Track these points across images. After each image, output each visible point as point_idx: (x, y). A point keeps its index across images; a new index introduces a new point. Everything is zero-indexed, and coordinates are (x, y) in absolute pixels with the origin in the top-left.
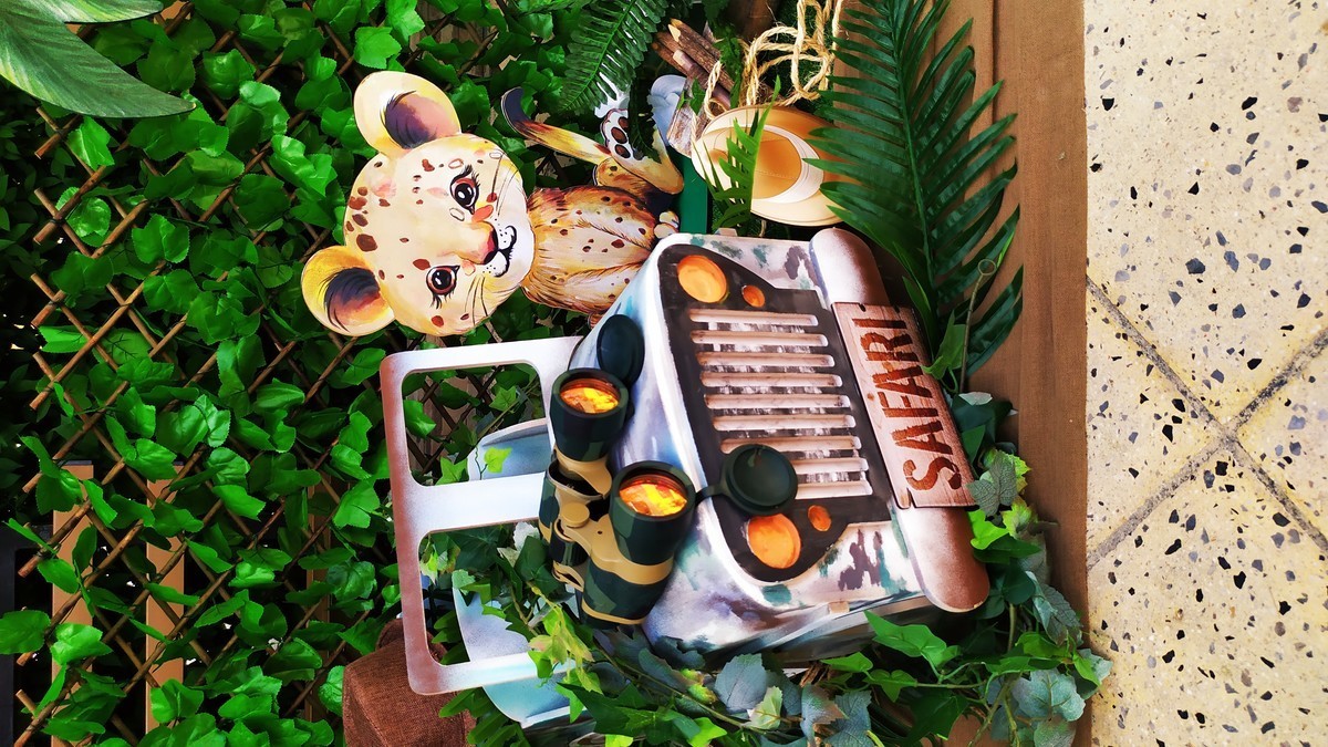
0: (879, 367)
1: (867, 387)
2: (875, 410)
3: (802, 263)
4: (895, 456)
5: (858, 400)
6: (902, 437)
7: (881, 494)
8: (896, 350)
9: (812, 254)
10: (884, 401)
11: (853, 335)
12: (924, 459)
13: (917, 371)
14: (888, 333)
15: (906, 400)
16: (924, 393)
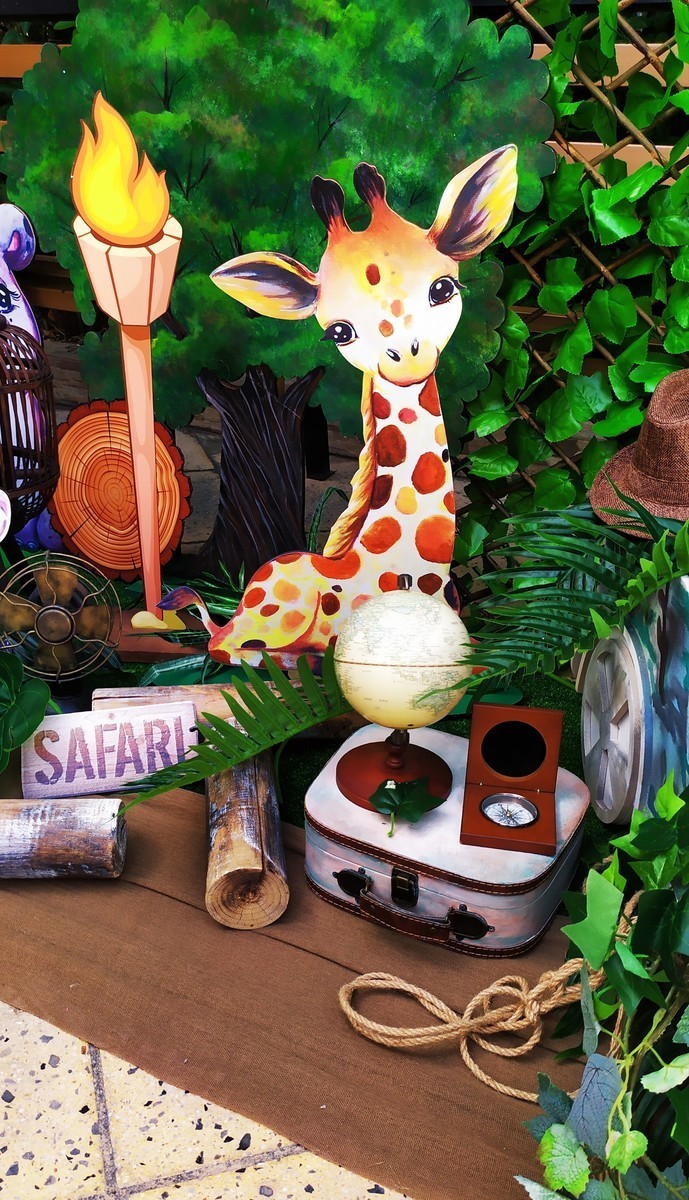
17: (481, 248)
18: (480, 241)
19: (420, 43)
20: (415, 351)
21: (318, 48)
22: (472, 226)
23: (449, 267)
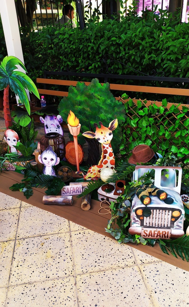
0: (161, 232)
1: (158, 230)
2: (155, 229)
3: (179, 228)
4: (149, 230)
5: (157, 228)
6: (151, 231)
7: (144, 226)
8: (164, 235)
9: (180, 229)
10: (156, 231)
11: (167, 230)
12: (148, 233)
13: (160, 236)
14: (166, 235)
15: (156, 234)
16: (157, 237)
17: (114, 129)
18: (114, 128)
19: (110, 102)
20: (108, 141)
21: (98, 101)
22: (113, 127)
23: (111, 132)
